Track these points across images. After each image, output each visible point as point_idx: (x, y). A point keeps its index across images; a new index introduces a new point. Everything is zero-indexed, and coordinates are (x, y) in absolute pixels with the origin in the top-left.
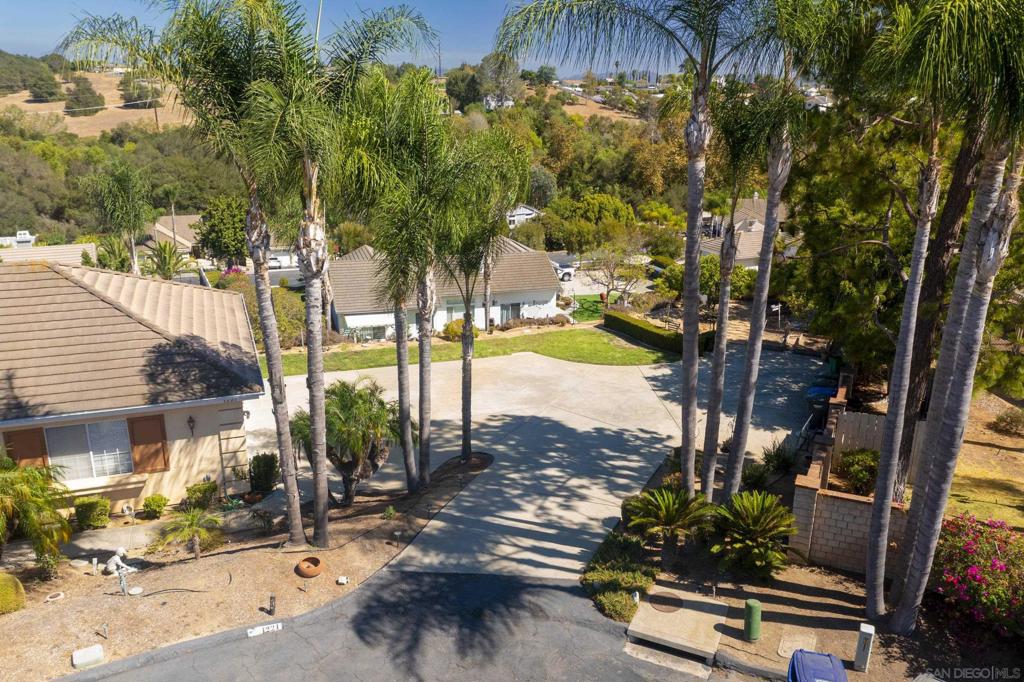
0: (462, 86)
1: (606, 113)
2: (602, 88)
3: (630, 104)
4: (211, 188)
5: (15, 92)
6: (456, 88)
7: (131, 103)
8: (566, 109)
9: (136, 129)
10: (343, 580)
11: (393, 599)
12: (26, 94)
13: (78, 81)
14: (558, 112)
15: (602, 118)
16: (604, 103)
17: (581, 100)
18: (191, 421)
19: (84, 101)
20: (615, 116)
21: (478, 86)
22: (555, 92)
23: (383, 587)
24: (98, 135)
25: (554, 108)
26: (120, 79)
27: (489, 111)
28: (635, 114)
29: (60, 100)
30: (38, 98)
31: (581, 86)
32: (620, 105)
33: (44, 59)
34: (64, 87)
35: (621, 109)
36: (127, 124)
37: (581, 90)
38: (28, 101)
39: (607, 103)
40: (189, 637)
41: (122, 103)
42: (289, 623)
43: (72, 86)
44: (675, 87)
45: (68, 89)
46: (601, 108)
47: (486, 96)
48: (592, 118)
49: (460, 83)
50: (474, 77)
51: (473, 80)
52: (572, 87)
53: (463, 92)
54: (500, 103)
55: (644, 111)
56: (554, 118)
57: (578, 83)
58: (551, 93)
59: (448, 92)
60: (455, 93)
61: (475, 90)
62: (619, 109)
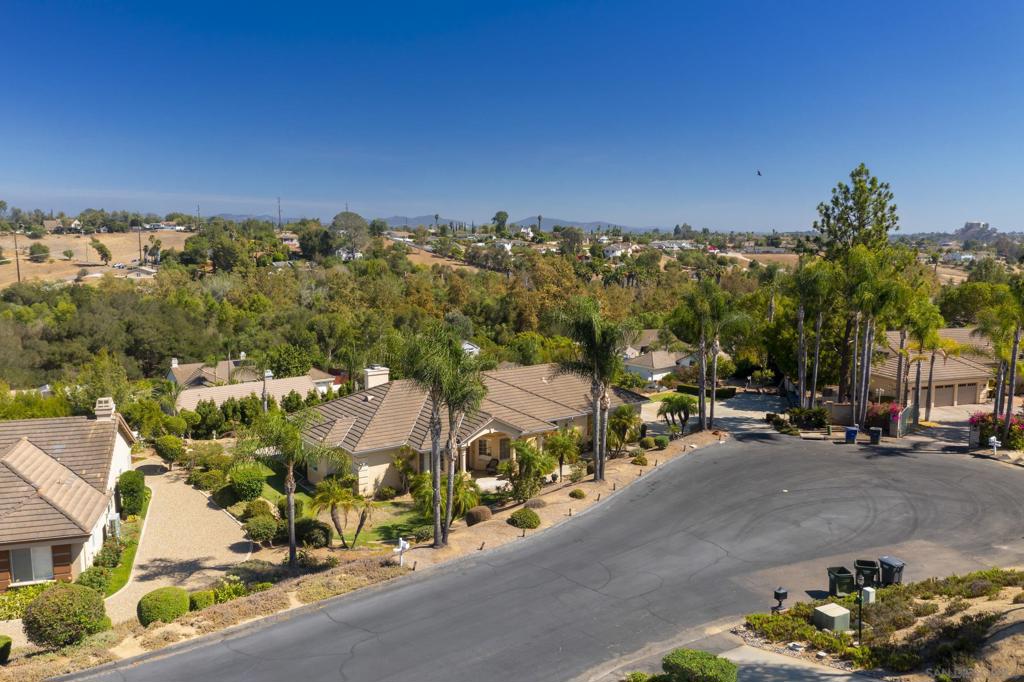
0: (316, 241)
1: (441, 262)
2: (429, 239)
3: (459, 253)
6: (310, 243)
8: (410, 257)
14: (405, 262)
15: (443, 266)
16: (434, 252)
17: (415, 250)
20: (454, 265)
21: (331, 242)
22: (391, 243)
25: (400, 258)
27: (345, 262)
28: (464, 262)
31: (410, 237)
32: (450, 254)
35: (451, 257)
37: (411, 240)
39: (438, 252)
44: (491, 237)
46: (434, 256)
47: (337, 248)
48: (434, 267)
49: (314, 239)
50: (326, 233)
51: (326, 235)
52: (403, 238)
53: (317, 246)
54: (350, 255)
55: (472, 259)
56: (402, 267)
57: (406, 234)
58: (387, 244)
59: (302, 246)
60: (310, 247)
61: (327, 243)
62: (449, 257)
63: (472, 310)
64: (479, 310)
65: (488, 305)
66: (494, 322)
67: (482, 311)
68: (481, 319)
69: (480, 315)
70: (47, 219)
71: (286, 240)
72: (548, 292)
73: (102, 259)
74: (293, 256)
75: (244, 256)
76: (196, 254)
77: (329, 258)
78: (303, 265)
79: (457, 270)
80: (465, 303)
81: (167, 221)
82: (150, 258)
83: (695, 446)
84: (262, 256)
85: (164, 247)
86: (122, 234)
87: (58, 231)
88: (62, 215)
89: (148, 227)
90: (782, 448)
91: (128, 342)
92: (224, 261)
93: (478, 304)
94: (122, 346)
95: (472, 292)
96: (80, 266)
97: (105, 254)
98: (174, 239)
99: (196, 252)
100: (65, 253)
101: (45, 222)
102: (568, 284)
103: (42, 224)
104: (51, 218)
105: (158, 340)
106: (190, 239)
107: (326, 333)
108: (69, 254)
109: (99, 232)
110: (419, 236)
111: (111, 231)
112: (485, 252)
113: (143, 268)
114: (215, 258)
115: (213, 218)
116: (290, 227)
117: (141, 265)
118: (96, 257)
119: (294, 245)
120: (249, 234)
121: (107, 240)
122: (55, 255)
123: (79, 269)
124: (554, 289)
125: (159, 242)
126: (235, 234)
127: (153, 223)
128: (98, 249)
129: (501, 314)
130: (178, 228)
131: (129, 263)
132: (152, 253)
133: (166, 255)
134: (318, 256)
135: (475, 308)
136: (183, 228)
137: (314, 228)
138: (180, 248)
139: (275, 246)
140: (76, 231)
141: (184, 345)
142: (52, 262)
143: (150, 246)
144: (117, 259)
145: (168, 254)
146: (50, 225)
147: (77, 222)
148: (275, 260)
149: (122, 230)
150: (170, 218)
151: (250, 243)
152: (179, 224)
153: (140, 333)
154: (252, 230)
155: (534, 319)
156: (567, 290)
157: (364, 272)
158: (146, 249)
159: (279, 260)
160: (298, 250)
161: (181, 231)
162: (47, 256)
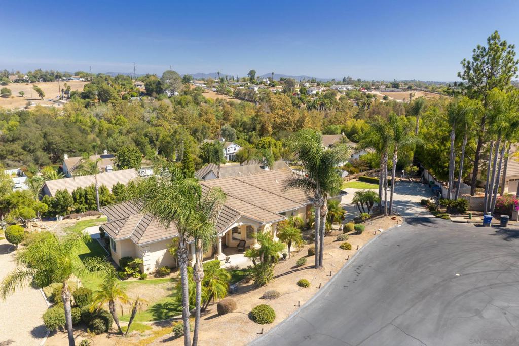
0: (154, 86)
1: (221, 97)
2: (214, 85)
3: (230, 92)
6: (151, 87)
8: (204, 95)
11: (411, 221)
14: (201, 97)
15: (222, 100)
16: (217, 92)
17: (207, 91)
20: (228, 99)
21: (162, 86)
22: (194, 87)
25: (199, 95)
27: (169, 98)
28: (233, 97)
31: (204, 84)
32: (226, 93)
35: (226, 94)
37: (205, 85)
39: (219, 92)
44: (247, 84)
46: (216, 94)
47: (165, 90)
48: (217, 100)
49: (152, 85)
50: (159, 81)
51: (159, 83)
52: (200, 84)
53: (154, 89)
54: (172, 94)
55: (237, 95)
56: (200, 100)
57: (202, 82)
58: (192, 87)
59: (146, 89)
60: (150, 89)
61: (160, 88)
62: (225, 94)
63: (236, 124)
64: (240, 124)
65: (245, 122)
66: (248, 131)
67: (241, 125)
68: (241, 129)
69: (241, 127)
70: (11, 75)
71: (138, 85)
72: (277, 114)
73: (39, 96)
74: (142, 94)
75: (115, 94)
76: (90, 94)
77: (161, 95)
78: (146, 99)
79: (229, 101)
80: (232, 120)
81: (75, 75)
82: (65, 95)
83: (381, 230)
84: (125, 94)
85: (72, 90)
86: (50, 83)
87: (17, 81)
88: (18, 72)
89: (65, 78)
90: (441, 230)
91: (44, 144)
92: (104, 97)
93: (240, 121)
94: (41, 146)
95: (236, 114)
96: (28, 100)
97: (41, 94)
98: (78, 86)
99: (90, 92)
100: (20, 93)
101: (9, 76)
102: (289, 109)
103: (8, 77)
104: (13, 74)
105: (61, 142)
106: (87, 85)
107: (154, 138)
108: (22, 94)
109: (38, 81)
110: (209, 83)
111: (45, 81)
112: (244, 92)
113: (61, 101)
114: (100, 95)
115: (99, 74)
116: (141, 78)
117: (60, 99)
118: (36, 95)
119: (142, 88)
120: (118, 82)
121: (42, 86)
122: (15, 94)
123: (27, 102)
124: (281, 112)
125: (69, 87)
126: (110, 82)
127: (67, 76)
128: (37, 91)
129: (252, 126)
130: (81, 79)
131: (54, 98)
132: (66, 93)
133: (73, 94)
134: (154, 94)
135: (238, 123)
136: (83, 79)
137: (152, 79)
138: (81, 90)
139: (132, 89)
140: (26, 81)
141: (76, 145)
142: (12, 98)
143: (65, 89)
144: (47, 96)
145: (75, 93)
146: (12, 78)
147: (26, 76)
148: (132, 96)
149: (51, 80)
150: (77, 74)
151: (118, 87)
152: (81, 77)
153: (50, 139)
154: (120, 80)
155: (270, 129)
156: (288, 113)
157: (179, 103)
158: (63, 91)
159: (134, 96)
160: (145, 91)
161: (82, 81)
162: (10, 95)
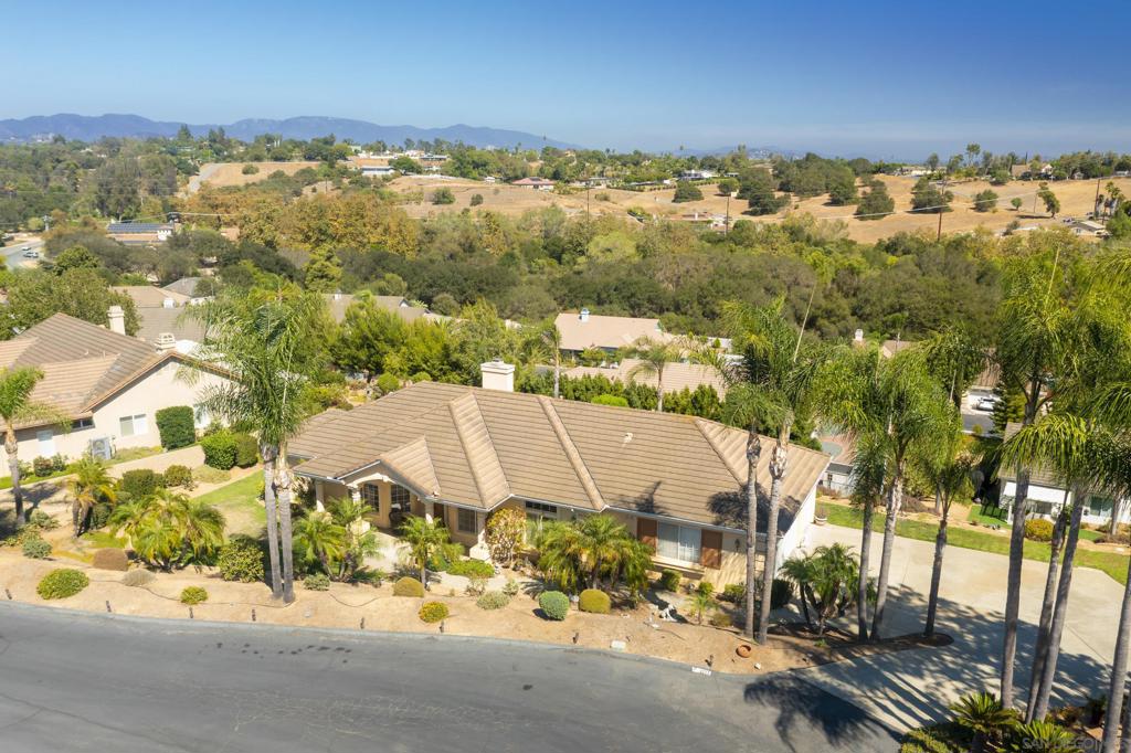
4: (959, 311)
5: (817, 195)
7: (919, 207)
9: (912, 239)
10: (759, 666)
11: (778, 686)
12: (826, 197)
13: (874, 185)
18: (738, 542)
19: (875, 206)
23: (778, 677)
24: (875, 243)
26: (916, 182)
29: (854, 203)
30: (835, 202)
33: (849, 164)
34: (861, 189)
36: (904, 234)
38: (826, 204)
40: (665, 658)
41: (910, 208)
42: (715, 674)
43: (868, 190)
45: (864, 193)
70: (1019, 164)
73: (1048, 210)
82: (1102, 211)
83: (621, 646)
87: (1025, 177)
88: (1036, 158)
96: (1019, 217)
97: (1052, 205)
100: (1013, 202)
101: (1015, 166)
103: (1011, 169)
104: (1023, 163)
108: (1017, 203)
109: (1072, 178)
111: (1087, 177)
113: (1089, 223)
117: (1091, 218)
118: (1041, 208)
121: (1066, 188)
122: (1003, 204)
123: (1015, 221)
125: (1120, 192)
128: (1044, 198)
131: (1082, 216)
132: (1110, 205)
140: (1040, 176)
142: (994, 212)
143: (1107, 196)
144: (1065, 211)
146: (1017, 170)
147: (1049, 166)
149: (1101, 175)
162: (992, 204)
